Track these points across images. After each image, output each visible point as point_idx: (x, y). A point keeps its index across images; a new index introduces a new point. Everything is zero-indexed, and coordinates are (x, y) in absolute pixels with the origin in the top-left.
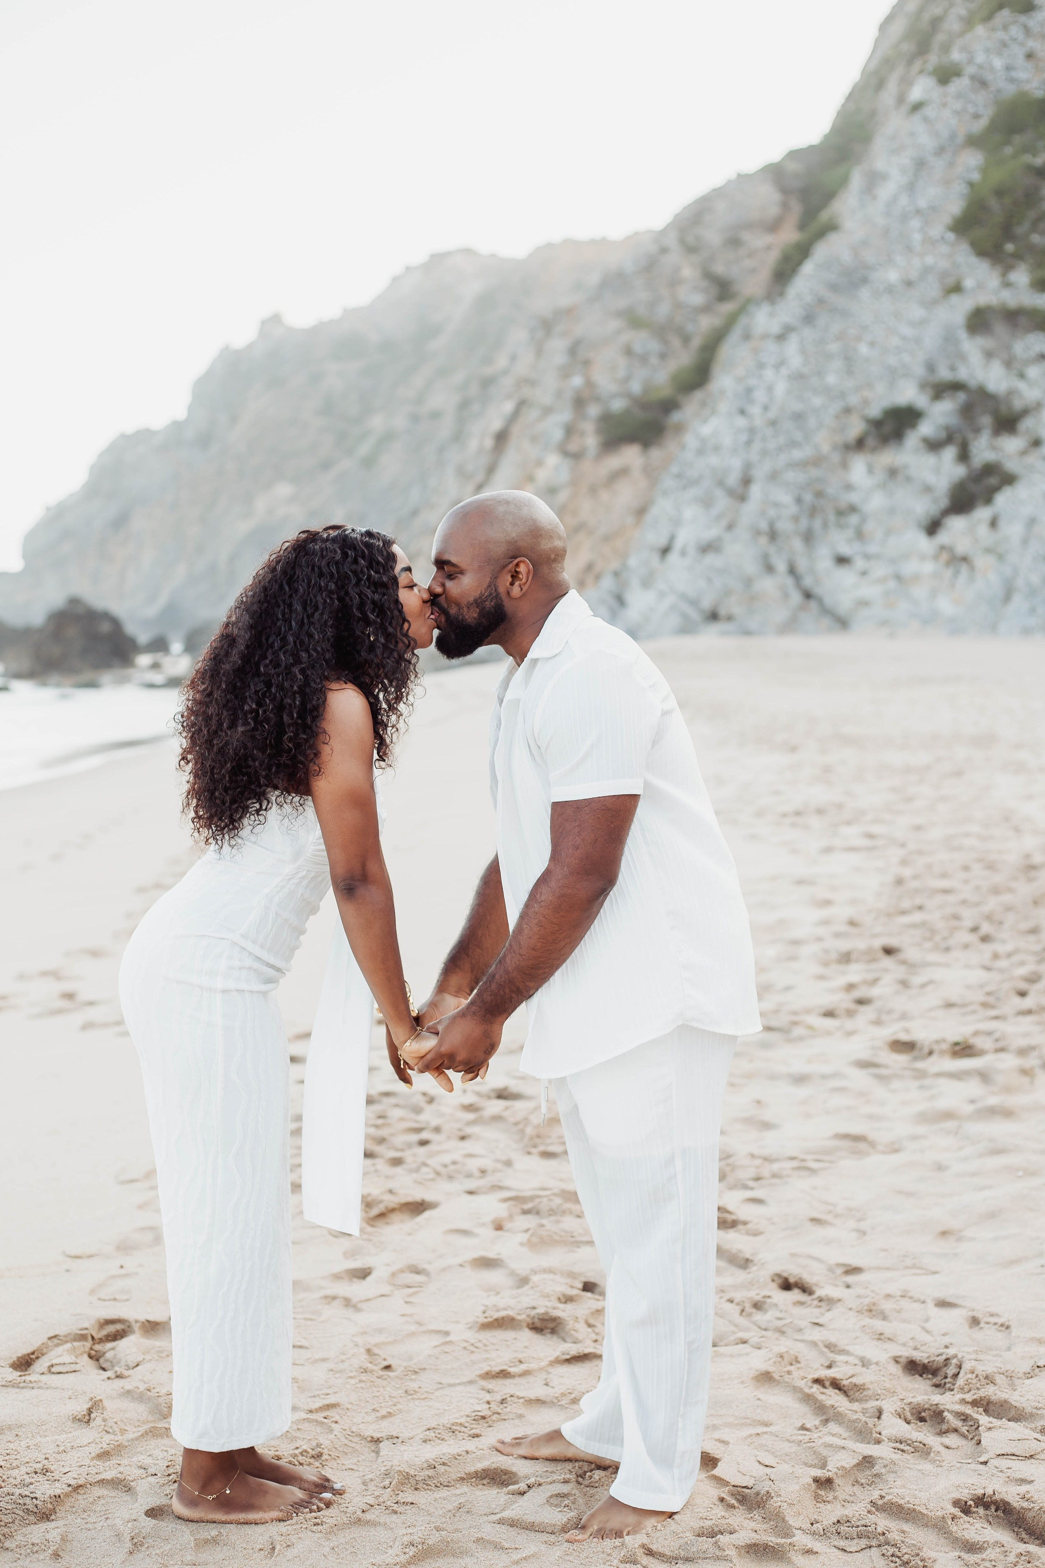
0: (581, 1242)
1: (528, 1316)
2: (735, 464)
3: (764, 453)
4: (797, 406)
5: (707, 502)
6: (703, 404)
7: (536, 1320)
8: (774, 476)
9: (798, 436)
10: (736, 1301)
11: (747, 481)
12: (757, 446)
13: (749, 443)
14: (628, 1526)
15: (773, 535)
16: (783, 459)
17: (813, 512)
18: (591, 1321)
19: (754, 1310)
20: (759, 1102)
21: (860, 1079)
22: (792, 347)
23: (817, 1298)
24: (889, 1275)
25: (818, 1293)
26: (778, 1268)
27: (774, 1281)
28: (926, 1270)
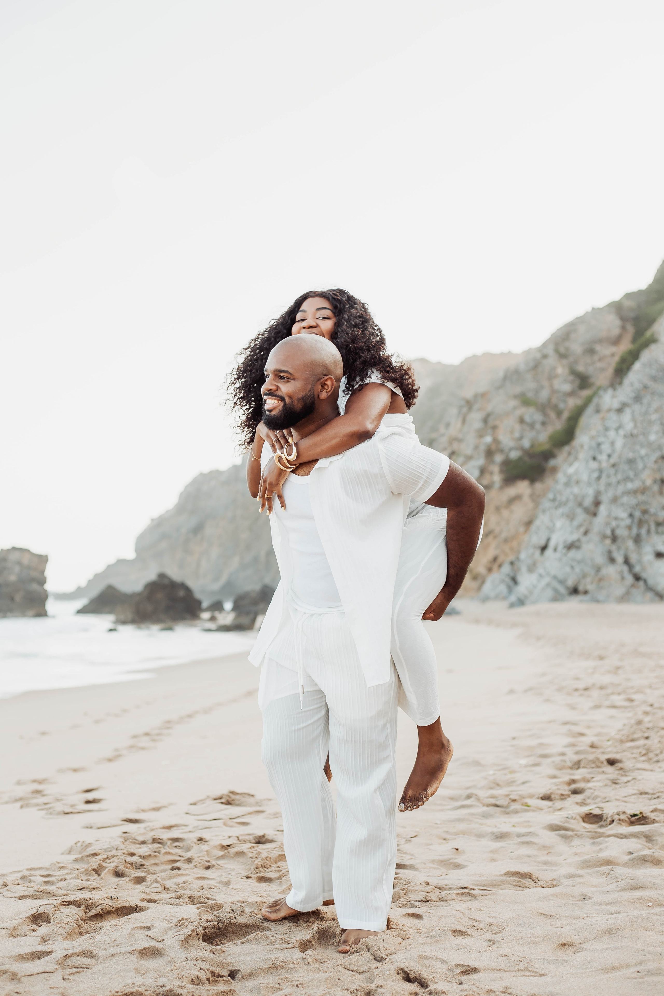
2: (590, 492)
3: (609, 485)
4: (631, 455)
5: (571, 517)
6: (569, 454)
8: (615, 500)
9: (631, 474)
11: (597, 503)
12: (604, 480)
13: (599, 478)
15: (614, 538)
16: (621, 489)
17: (640, 523)
22: (627, 416)
23: (428, 991)
24: (501, 974)
25: (432, 987)
26: (402, 965)
27: (398, 974)
28: (536, 972)
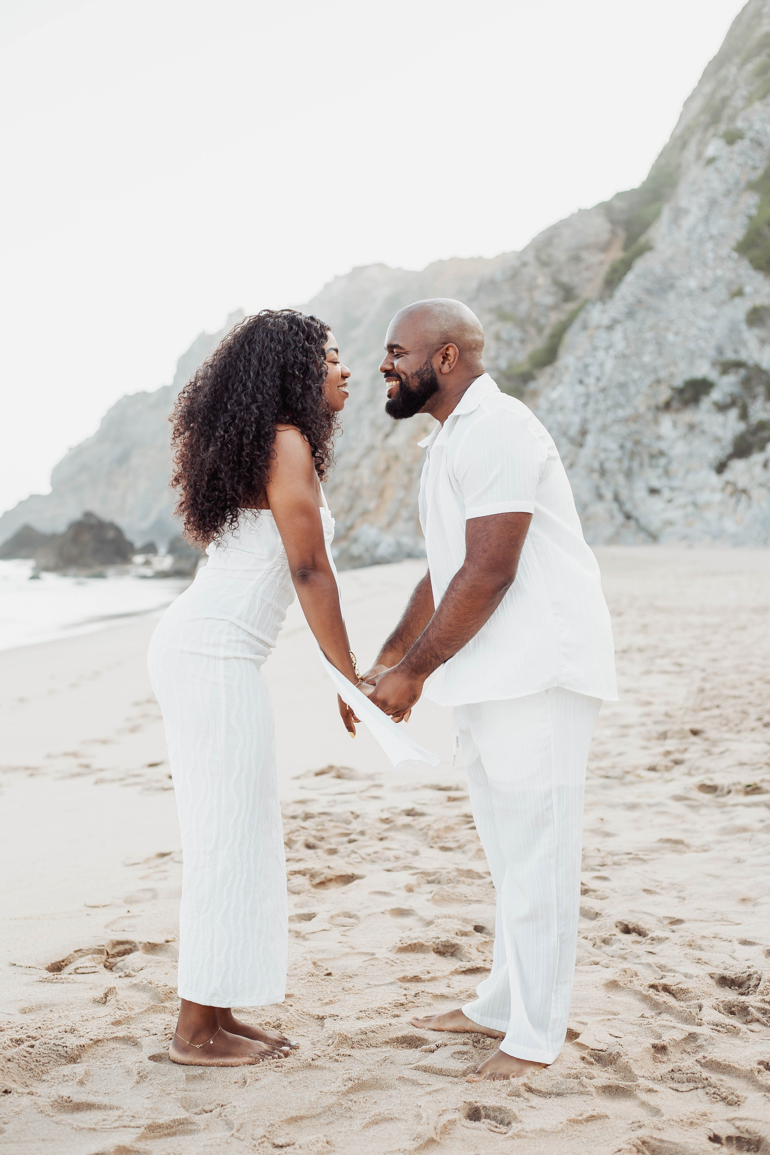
0: (471, 901)
1: (434, 943)
2: (576, 420)
3: (597, 412)
4: (622, 378)
6: (552, 376)
7: (440, 946)
8: (604, 429)
9: (622, 400)
10: (589, 938)
11: (584, 433)
12: (591, 407)
13: (586, 405)
14: (513, 1072)
15: (603, 472)
16: (610, 417)
17: (632, 455)
18: (481, 949)
19: (603, 944)
20: (602, 819)
21: (678, 808)
22: (618, 335)
23: (650, 938)
24: (704, 924)
25: (651, 935)
26: (620, 918)
27: (617, 926)
28: (732, 922)
